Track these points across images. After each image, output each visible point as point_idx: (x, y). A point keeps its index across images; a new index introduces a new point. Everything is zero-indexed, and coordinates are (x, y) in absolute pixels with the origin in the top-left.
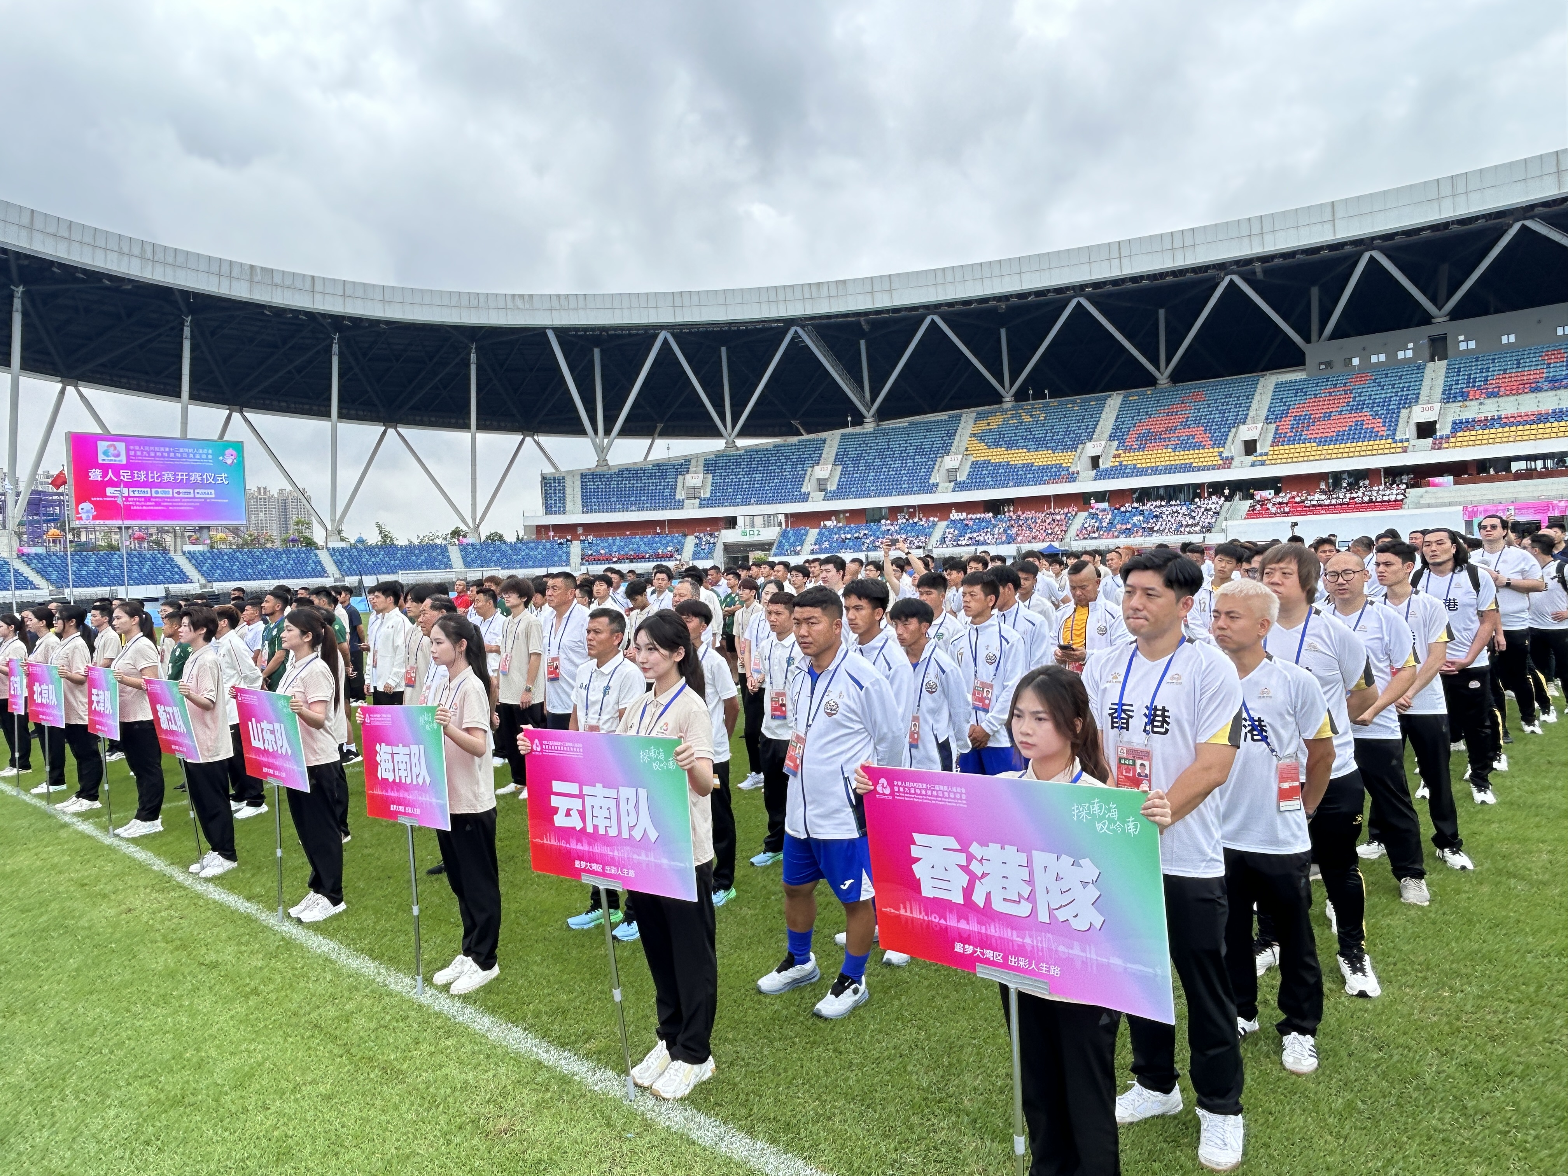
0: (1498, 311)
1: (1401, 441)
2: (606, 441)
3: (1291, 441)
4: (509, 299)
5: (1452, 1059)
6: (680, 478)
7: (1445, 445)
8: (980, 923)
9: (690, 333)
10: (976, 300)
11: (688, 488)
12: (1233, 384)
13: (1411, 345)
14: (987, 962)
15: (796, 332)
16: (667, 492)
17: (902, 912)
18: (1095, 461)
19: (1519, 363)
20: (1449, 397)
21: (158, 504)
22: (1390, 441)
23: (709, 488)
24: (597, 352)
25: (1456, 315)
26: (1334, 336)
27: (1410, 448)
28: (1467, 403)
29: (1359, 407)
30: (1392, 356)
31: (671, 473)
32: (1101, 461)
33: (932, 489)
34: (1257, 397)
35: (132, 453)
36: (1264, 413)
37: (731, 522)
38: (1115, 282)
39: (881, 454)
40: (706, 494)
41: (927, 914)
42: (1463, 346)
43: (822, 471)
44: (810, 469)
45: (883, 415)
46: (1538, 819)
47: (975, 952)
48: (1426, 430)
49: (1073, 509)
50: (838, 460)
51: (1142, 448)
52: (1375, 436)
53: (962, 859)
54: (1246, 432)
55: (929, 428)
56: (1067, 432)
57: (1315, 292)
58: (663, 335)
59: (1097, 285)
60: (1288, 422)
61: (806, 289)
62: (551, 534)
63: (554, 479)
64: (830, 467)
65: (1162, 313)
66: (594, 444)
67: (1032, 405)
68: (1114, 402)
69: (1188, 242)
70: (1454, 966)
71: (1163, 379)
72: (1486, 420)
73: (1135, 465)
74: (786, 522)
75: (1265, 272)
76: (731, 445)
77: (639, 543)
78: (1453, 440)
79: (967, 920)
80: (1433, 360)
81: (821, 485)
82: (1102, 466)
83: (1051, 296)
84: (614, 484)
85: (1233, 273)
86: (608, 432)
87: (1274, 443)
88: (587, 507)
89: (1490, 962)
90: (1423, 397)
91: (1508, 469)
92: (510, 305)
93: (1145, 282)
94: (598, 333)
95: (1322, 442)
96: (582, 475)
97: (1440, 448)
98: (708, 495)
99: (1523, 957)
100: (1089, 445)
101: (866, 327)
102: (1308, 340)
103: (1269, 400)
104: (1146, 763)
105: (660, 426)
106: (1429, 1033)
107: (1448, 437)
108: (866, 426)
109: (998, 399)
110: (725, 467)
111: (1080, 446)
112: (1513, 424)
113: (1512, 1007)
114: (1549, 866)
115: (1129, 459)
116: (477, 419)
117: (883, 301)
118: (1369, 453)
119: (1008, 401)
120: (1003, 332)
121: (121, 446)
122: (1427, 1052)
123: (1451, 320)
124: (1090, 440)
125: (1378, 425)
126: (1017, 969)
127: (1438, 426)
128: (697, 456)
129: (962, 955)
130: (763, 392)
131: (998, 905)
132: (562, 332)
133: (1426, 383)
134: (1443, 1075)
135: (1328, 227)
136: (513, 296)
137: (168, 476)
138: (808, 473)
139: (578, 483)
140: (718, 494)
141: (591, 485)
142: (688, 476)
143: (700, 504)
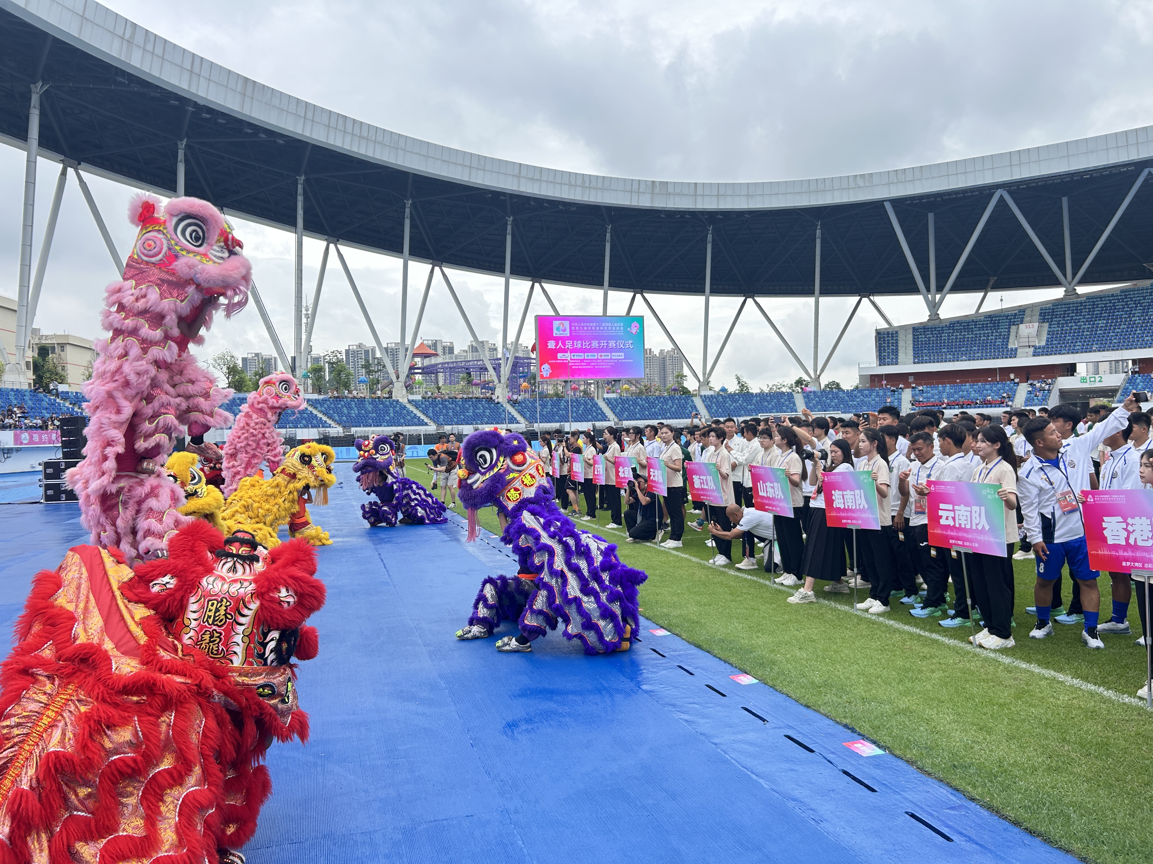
2: (938, 297)
4: (851, 180)
6: (1013, 328)
8: (1133, 552)
9: (1028, 188)
11: (1022, 337)
15: (1149, 173)
16: (999, 342)
17: (1100, 552)
21: (588, 364)
23: (1044, 337)
24: (931, 216)
31: (1004, 323)
35: (573, 328)
37: (1070, 369)
40: (1041, 342)
41: (1110, 552)
47: (1131, 564)
53: (1124, 525)
58: (998, 193)
62: (884, 382)
63: (888, 333)
66: (926, 299)
74: (1134, 368)
76: (1071, 293)
77: (970, 390)
79: (1127, 551)
84: (945, 336)
86: (940, 288)
88: (918, 358)
92: (852, 184)
94: (933, 199)
96: (914, 329)
98: (1043, 343)
105: (993, 280)
110: (1064, 315)
116: (821, 286)
121: (567, 324)
128: (1033, 306)
131: (1140, 543)
132: (899, 202)
136: (855, 176)
137: (595, 344)
139: (910, 337)
140: (1055, 342)
141: (922, 338)
142: (1022, 326)
143: (1034, 352)
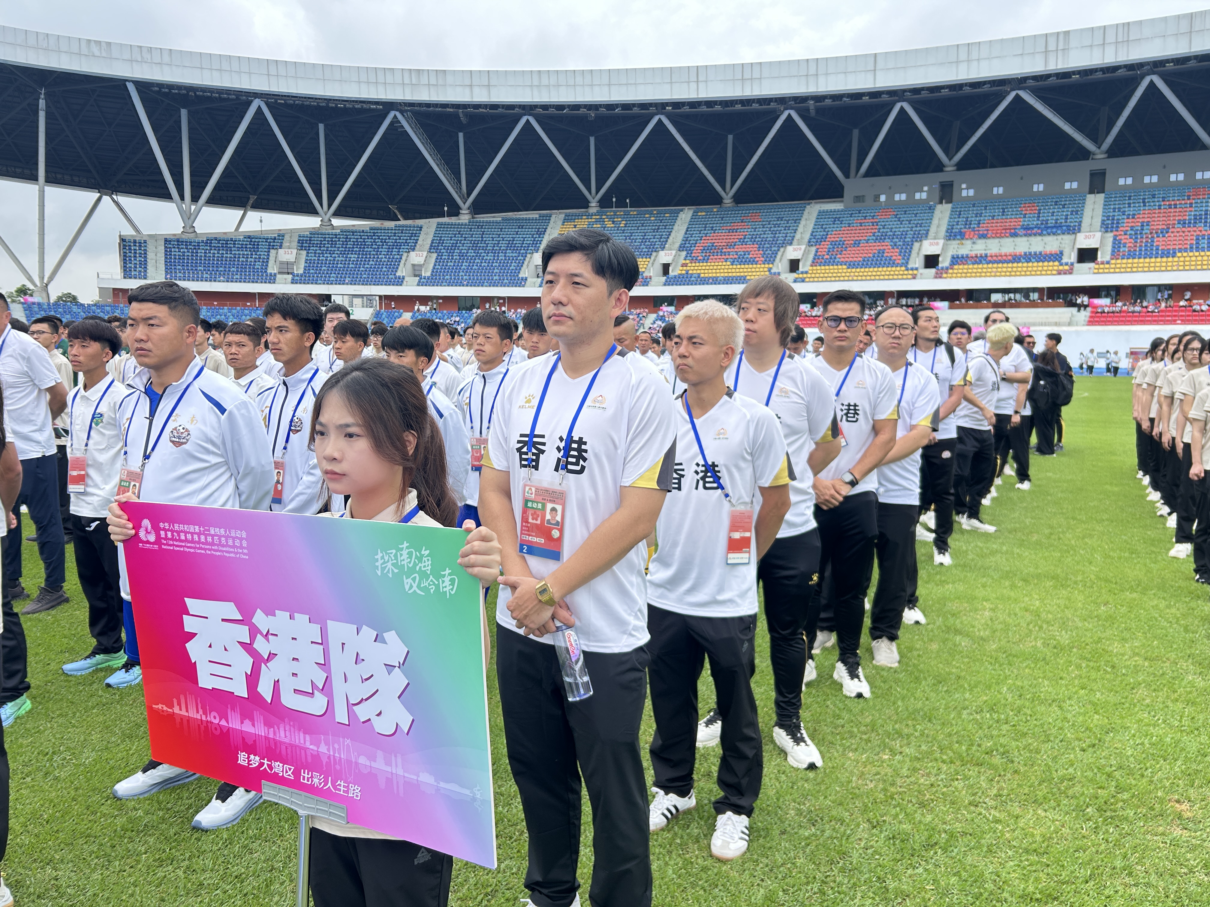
0: (993, 166)
1: (912, 269)
2: (193, 207)
3: (827, 263)
4: (83, 44)
5: (881, 832)
6: (273, 252)
7: (945, 275)
8: (268, 724)
9: (286, 105)
10: (569, 106)
11: (282, 263)
12: (784, 208)
13: (926, 188)
14: (276, 779)
15: (395, 116)
16: (258, 265)
17: (176, 710)
18: (666, 268)
19: (1004, 212)
20: (952, 235)
22: (903, 268)
23: (302, 265)
24: (184, 113)
25: (961, 166)
26: (867, 174)
27: (919, 276)
28: (964, 242)
29: (881, 238)
30: (911, 196)
31: (263, 246)
32: (671, 268)
33: (521, 283)
34: (803, 222)
36: (807, 236)
38: (694, 104)
39: (475, 246)
40: (299, 270)
41: (205, 713)
42: (964, 193)
43: (417, 257)
44: (405, 255)
45: (477, 208)
46: (985, 579)
47: (262, 764)
48: (931, 261)
49: (644, 311)
50: (433, 248)
51: (705, 260)
52: (893, 264)
53: (243, 633)
54: (792, 252)
55: (521, 224)
56: (644, 240)
57: (856, 133)
58: (256, 103)
59: (677, 105)
60: (826, 245)
61: (406, 75)
63: (135, 242)
64: (425, 254)
65: (730, 137)
66: (180, 209)
67: (614, 211)
68: (686, 215)
69: (756, 75)
70: (897, 726)
71: (728, 200)
72: (976, 256)
73: (699, 274)
74: (380, 304)
75: (818, 110)
76: (326, 223)
78: (951, 271)
79: (252, 720)
80: (941, 203)
81: (416, 271)
82: (672, 273)
83: (636, 110)
84: (201, 253)
85: (792, 108)
86: (195, 198)
87: (813, 264)
89: (930, 721)
90: (931, 234)
91: (989, 299)
92: (84, 50)
93: (718, 108)
94: (184, 92)
95: (852, 265)
96: (166, 240)
97: (941, 277)
98: (301, 271)
99: (959, 714)
100: (662, 253)
101: (463, 119)
102: (847, 176)
103: (812, 226)
104: (559, 508)
105: (253, 198)
106: (864, 803)
107: (947, 268)
108: (461, 216)
109: (585, 204)
110: (320, 245)
111: (654, 254)
112: (995, 262)
113: (944, 767)
114: (989, 622)
115: (695, 268)
116: (46, 171)
117: (480, 96)
118: (886, 277)
119: (594, 207)
120: (592, 140)
122: (858, 825)
123: (958, 170)
124: (663, 249)
125: (895, 254)
126: (310, 789)
127: (940, 259)
128: (292, 231)
129: (246, 769)
130: (360, 173)
131: (289, 700)
132: (143, 86)
133: (935, 222)
134: (870, 851)
135: (870, 76)
136: (89, 41)
138: (404, 258)
139: (162, 249)
140: (312, 271)
141: (175, 252)
142: (281, 251)
143: (293, 279)
